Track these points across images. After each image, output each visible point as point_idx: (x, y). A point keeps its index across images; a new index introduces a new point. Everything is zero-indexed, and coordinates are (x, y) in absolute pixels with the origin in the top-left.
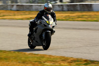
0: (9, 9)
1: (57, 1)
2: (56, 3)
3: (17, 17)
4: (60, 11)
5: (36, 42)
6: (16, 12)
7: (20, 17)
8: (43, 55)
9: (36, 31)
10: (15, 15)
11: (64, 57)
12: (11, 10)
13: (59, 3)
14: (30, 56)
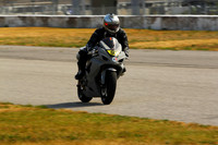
0: (146, 26)
3: (162, 44)
5: (91, 89)
6: (160, 34)
7: (169, 44)
9: (88, 70)
10: (158, 40)
12: (149, 28)
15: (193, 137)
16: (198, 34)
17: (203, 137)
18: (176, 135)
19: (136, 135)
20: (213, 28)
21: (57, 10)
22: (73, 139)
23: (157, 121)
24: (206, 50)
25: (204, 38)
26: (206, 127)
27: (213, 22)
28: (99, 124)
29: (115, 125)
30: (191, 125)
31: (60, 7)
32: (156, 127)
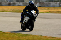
16: (51, 8)
20: (56, 6)
23: (38, 36)
25: (53, 9)
26: (55, 38)
27: (56, 4)
28: (19, 37)
29: (24, 37)
30: (49, 37)
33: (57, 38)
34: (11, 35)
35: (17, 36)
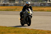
1: (48, 1)
2: (47, 2)
4: (49, 6)
8: (38, 30)
11: (49, 31)
13: (48, 2)
14: (31, 30)
15: (31, 32)
16: (34, 7)
17: (34, 32)
18: (27, 32)
19: (18, 32)
21: (1, 2)
22: (3, 33)
24: (36, 11)
26: (35, 30)
27: (38, 4)
28: (9, 30)
29: (13, 30)
31: (1, 1)
32: (23, 30)
33: (37, 30)
34: (3, 28)
35: (8, 29)
